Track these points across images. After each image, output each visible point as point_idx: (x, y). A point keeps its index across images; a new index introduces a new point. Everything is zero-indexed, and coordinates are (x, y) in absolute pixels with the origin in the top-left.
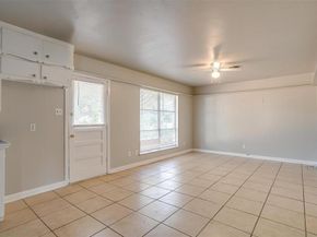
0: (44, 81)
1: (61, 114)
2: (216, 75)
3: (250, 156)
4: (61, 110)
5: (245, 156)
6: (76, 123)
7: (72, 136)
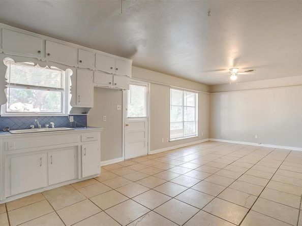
0: (114, 86)
1: (120, 109)
2: (233, 78)
3: (262, 145)
4: (121, 106)
5: (257, 145)
6: (129, 115)
7: (127, 125)
